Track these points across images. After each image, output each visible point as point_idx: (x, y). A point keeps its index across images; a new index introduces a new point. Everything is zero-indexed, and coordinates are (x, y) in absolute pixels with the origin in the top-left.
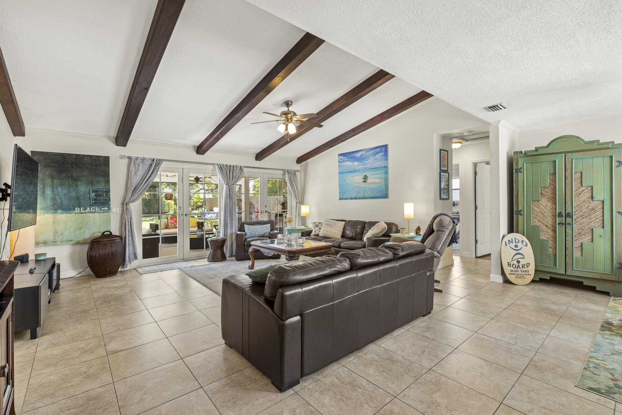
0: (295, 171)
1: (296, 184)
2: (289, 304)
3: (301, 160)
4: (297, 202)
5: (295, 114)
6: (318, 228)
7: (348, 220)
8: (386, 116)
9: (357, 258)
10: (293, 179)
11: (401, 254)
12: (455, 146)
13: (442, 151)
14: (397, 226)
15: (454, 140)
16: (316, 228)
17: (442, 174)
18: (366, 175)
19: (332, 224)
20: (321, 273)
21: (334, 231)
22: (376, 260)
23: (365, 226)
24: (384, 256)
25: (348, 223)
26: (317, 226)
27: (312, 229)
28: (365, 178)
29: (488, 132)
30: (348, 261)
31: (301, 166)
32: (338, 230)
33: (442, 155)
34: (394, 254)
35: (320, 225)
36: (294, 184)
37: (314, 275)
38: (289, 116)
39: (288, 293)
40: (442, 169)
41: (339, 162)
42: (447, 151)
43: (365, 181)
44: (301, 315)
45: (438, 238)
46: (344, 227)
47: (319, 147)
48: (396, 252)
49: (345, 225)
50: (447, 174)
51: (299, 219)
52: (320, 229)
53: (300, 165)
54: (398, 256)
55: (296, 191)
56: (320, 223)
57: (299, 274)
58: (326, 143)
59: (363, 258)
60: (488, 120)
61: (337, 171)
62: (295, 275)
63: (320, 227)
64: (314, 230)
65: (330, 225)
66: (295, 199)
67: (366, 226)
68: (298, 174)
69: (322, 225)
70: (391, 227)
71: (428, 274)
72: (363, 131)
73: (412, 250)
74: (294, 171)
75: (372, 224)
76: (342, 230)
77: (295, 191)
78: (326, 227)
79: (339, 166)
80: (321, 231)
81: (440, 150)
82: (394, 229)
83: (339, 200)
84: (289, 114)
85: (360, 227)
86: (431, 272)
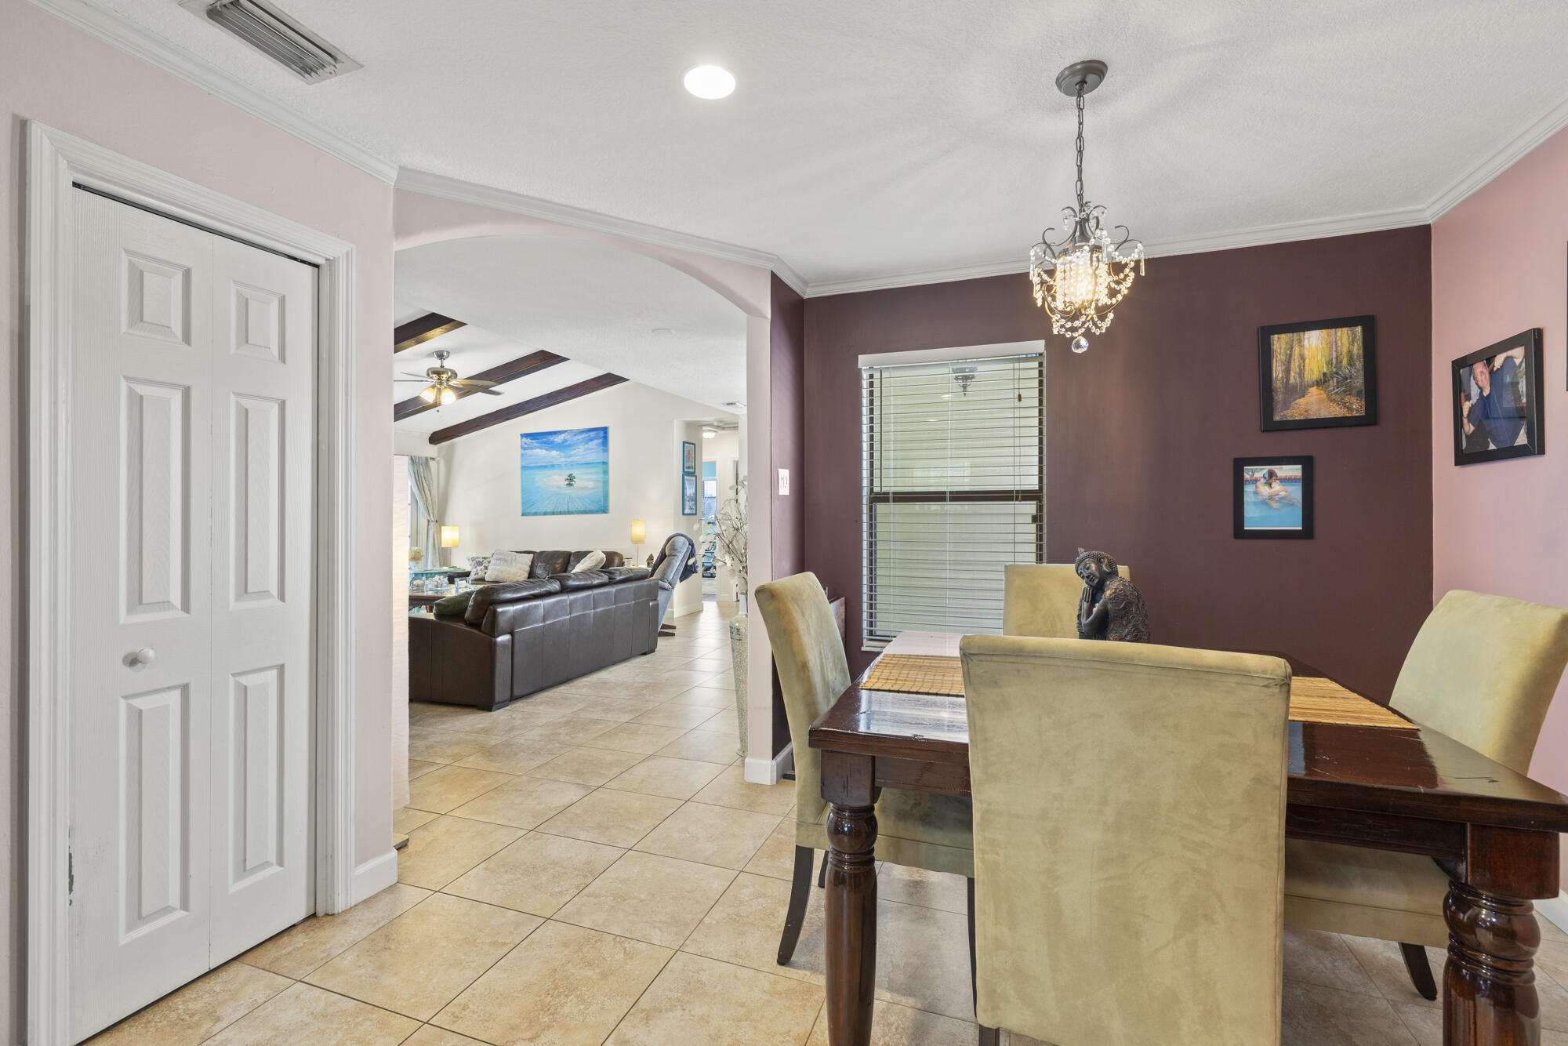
0: (427, 459)
1: (428, 485)
2: (502, 622)
3: (437, 438)
4: (429, 521)
5: (455, 375)
6: (482, 567)
7: (538, 551)
8: (605, 382)
9: (568, 580)
10: (422, 475)
11: (618, 578)
12: (708, 435)
13: (686, 445)
14: (621, 557)
15: (704, 428)
16: (479, 568)
17: (686, 477)
18: (571, 475)
19: (509, 558)
20: (532, 592)
21: (513, 570)
22: (589, 582)
23: (568, 559)
24: (598, 579)
25: (540, 557)
26: (480, 563)
27: (470, 570)
28: (571, 479)
29: (737, 423)
30: (558, 582)
31: (438, 448)
32: (521, 569)
33: (685, 450)
34: (610, 578)
35: (486, 561)
36: (425, 484)
37: (525, 594)
38: (444, 377)
39: (500, 610)
40: (686, 470)
41: (523, 448)
42: (694, 444)
43: (570, 485)
44: (512, 633)
45: (669, 565)
46: (532, 562)
47: (482, 416)
48: (613, 576)
49: (533, 559)
50: (694, 478)
51: (434, 554)
52: (486, 568)
53: (435, 448)
54: (614, 581)
55: (429, 498)
56: (485, 558)
57: (510, 592)
58: (497, 412)
59: (574, 580)
60: (736, 413)
61: (518, 463)
62: (505, 592)
63: (486, 565)
64: (474, 570)
65: (506, 561)
66: (426, 514)
67: (572, 559)
68: (432, 464)
69: (489, 562)
70: (611, 557)
71: (651, 604)
72: (567, 400)
73: (631, 575)
74: (424, 461)
75: (581, 555)
76: (528, 569)
77: (426, 498)
78: (499, 564)
79: (522, 455)
80: (489, 572)
81: (684, 443)
82: (617, 561)
83: (522, 515)
84: (443, 373)
85: (560, 561)
86: (656, 602)
